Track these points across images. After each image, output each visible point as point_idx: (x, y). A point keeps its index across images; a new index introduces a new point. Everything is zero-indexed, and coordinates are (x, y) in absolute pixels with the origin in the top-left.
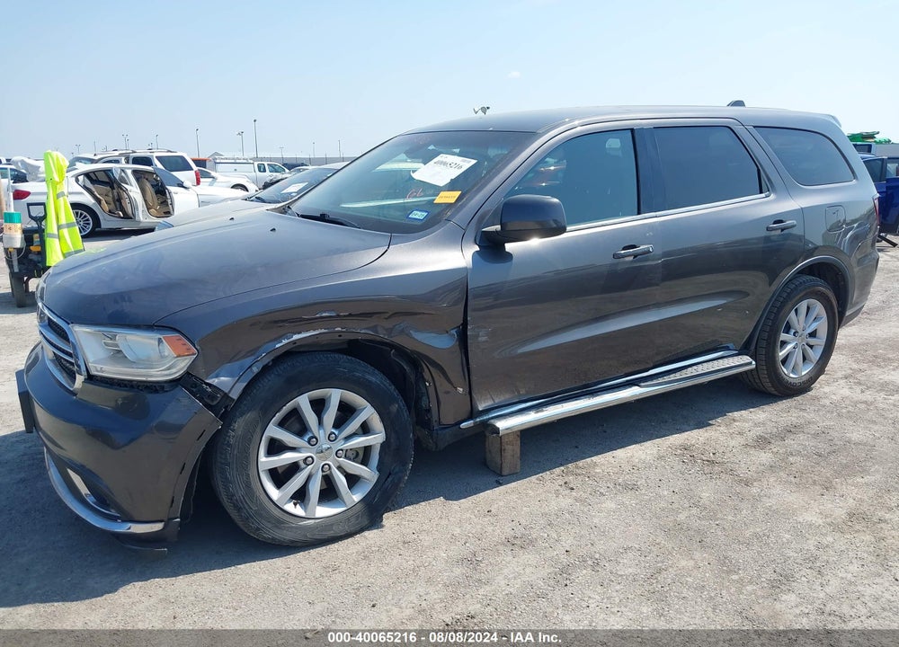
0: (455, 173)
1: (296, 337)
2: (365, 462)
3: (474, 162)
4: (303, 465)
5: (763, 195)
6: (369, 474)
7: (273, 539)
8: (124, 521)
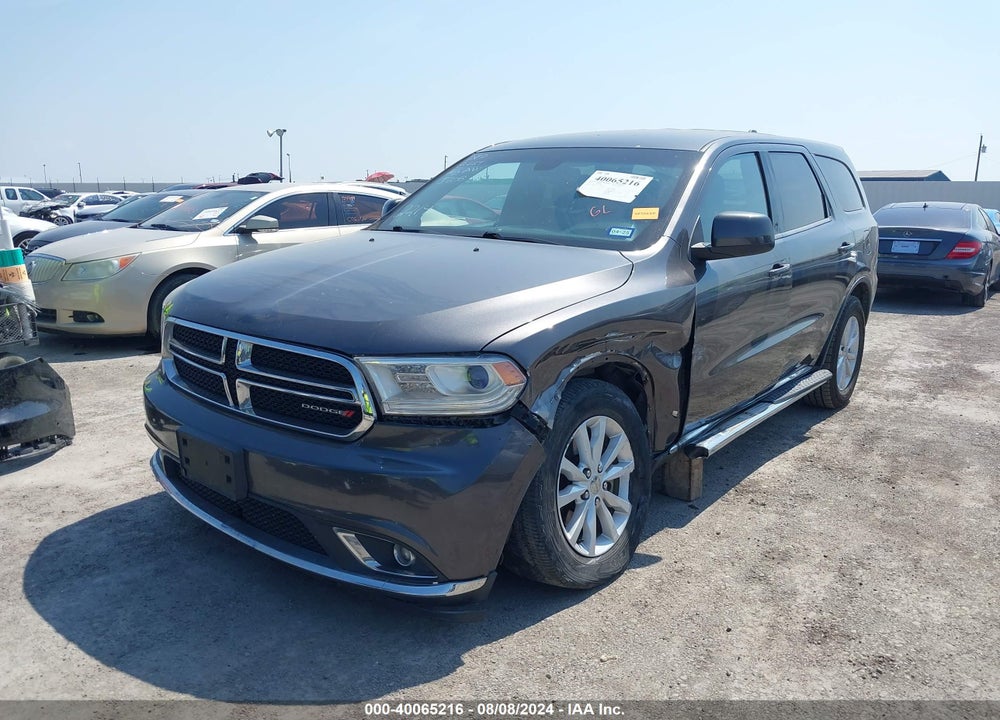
0: (638, 190)
1: (583, 360)
2: (616, 492)
3: (649, 179)
4: (580, 501)
5: (828, 219)
6: (623, 503)
7: (574, 583)
8: (440, 583)
